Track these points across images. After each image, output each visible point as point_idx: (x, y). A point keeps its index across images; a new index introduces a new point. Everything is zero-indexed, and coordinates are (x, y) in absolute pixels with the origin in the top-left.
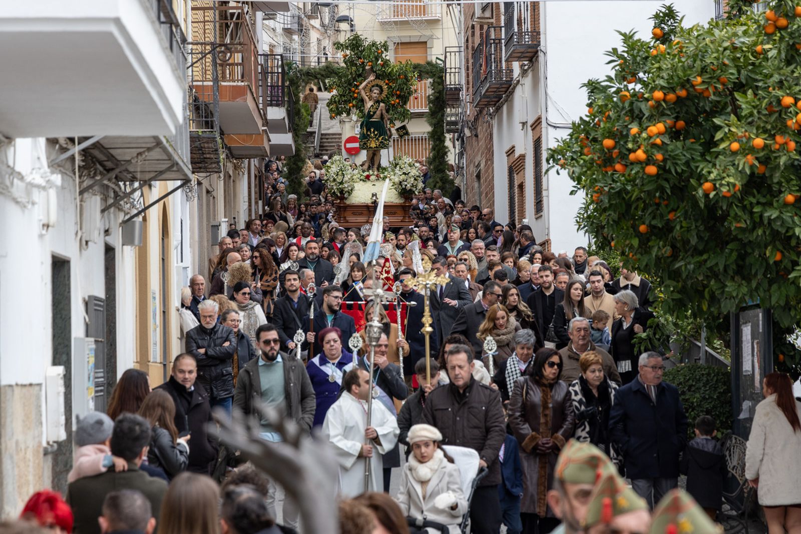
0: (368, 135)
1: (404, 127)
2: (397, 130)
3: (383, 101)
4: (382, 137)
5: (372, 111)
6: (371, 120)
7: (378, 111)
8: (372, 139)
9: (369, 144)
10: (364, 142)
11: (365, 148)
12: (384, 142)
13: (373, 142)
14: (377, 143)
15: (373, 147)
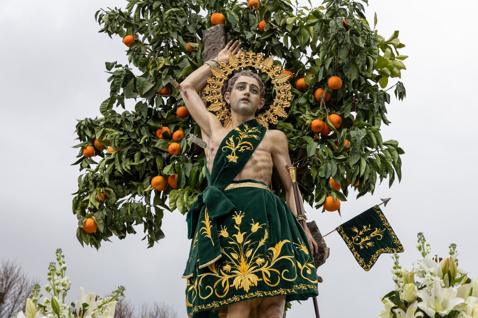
4: (281, 244)
5: (234, 150)
6: (231, 186)
7: (257, 151)
8: (239, 253)
9: (226, 278)
10: (204, 275)
11: (210, 301)
12: (294, 264)
13: (244, 265)
14: (264, 269)
15: (247, 289)
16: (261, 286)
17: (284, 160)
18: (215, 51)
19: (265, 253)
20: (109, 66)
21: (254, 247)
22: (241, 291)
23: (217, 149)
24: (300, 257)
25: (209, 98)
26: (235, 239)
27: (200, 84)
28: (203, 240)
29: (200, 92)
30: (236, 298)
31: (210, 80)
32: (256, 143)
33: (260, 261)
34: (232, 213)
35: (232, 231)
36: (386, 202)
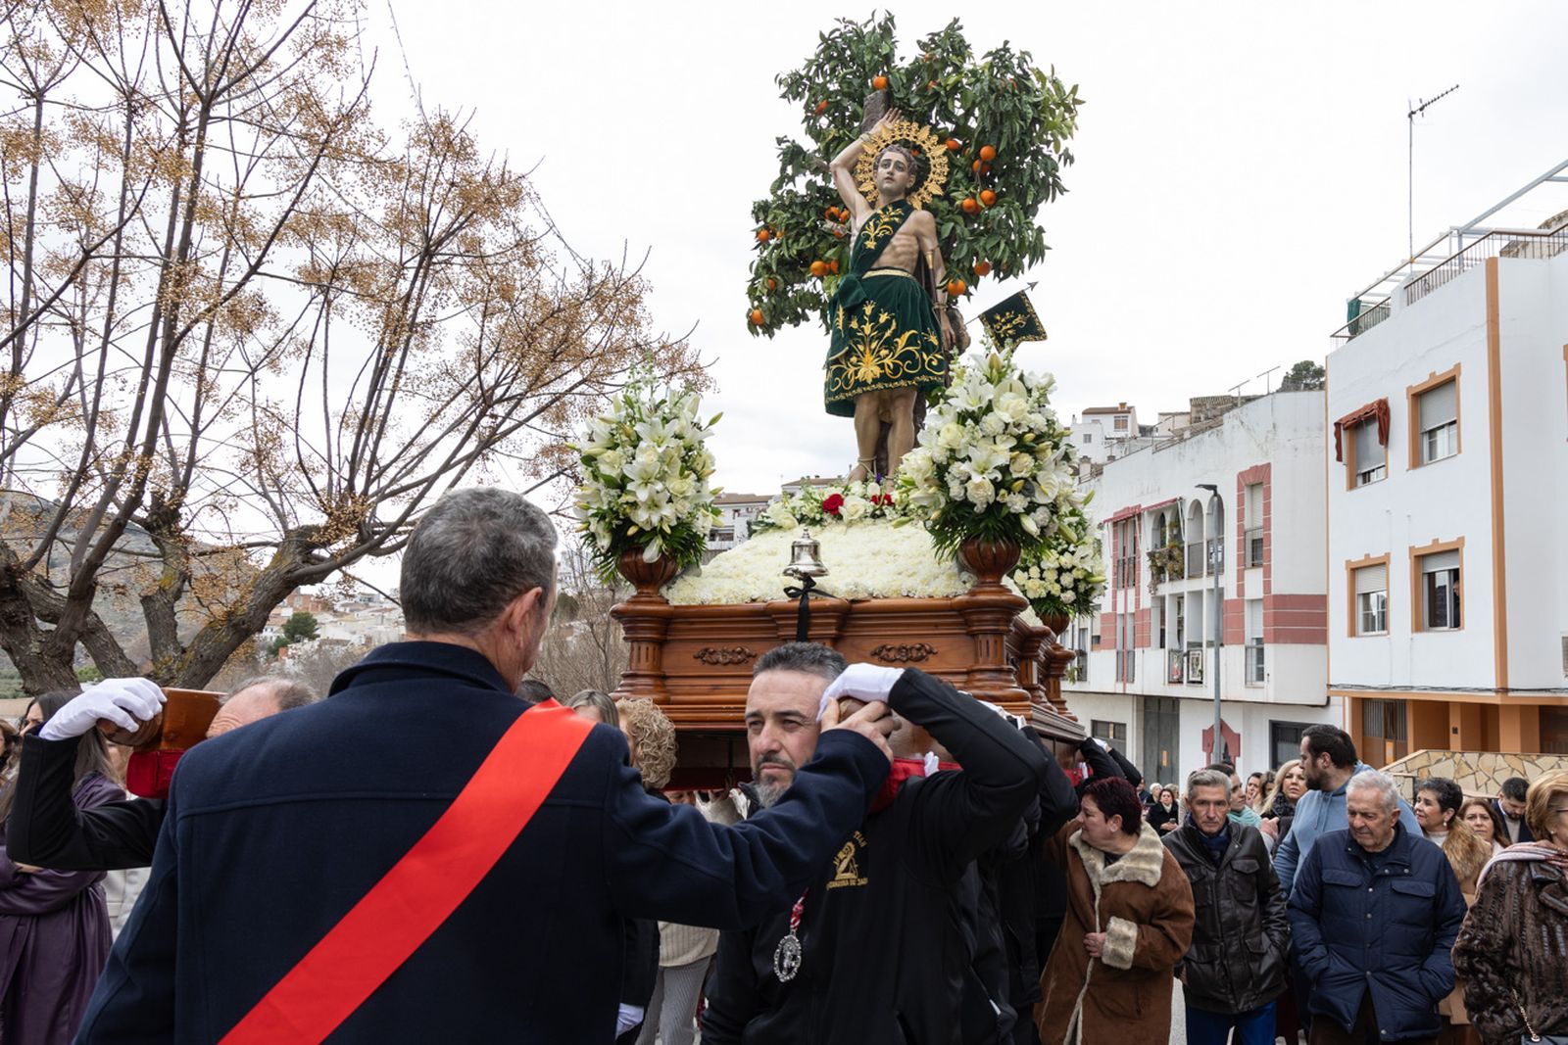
0: (851, 333)
1: (1018, 304)
2: (988, 318)
3: (925, 207)
4: (907, 334)
5: (872, 235)
6: (870, 274)
7: (897, 236)
8: (865, 345)
9: (852, 370)
10: (834, 367)
11: (837, 393)
12: (917, 355)
13: (868, 357)
14: (887, 361)
15: (870, 381)
16: (884, 378)
17: (931, 244)
18: (872, 122)
19: (889, 344)
20: (780, 141)
21: (879, 338)
22: (865, 384)
23: (857, 234)
24: (928, 348)
25: (860, 177)
26: (863, 330)
27: (852, 162)
28: (837, 332)
29: (852, 172)
30: (859, 390)
31: (862, 157)
32: (896, 226)
33: (884, 352)
34: (863, 303)
35: (861, 322)
36: (1032, 285)
